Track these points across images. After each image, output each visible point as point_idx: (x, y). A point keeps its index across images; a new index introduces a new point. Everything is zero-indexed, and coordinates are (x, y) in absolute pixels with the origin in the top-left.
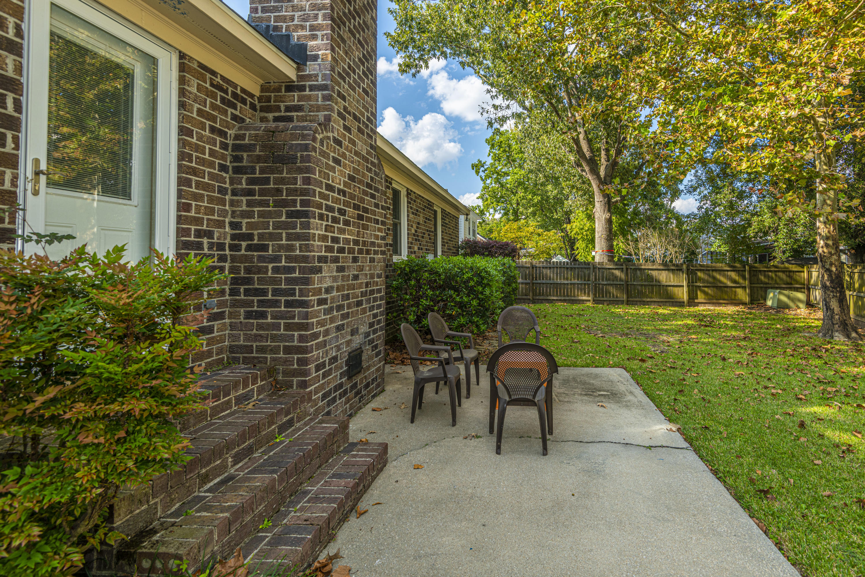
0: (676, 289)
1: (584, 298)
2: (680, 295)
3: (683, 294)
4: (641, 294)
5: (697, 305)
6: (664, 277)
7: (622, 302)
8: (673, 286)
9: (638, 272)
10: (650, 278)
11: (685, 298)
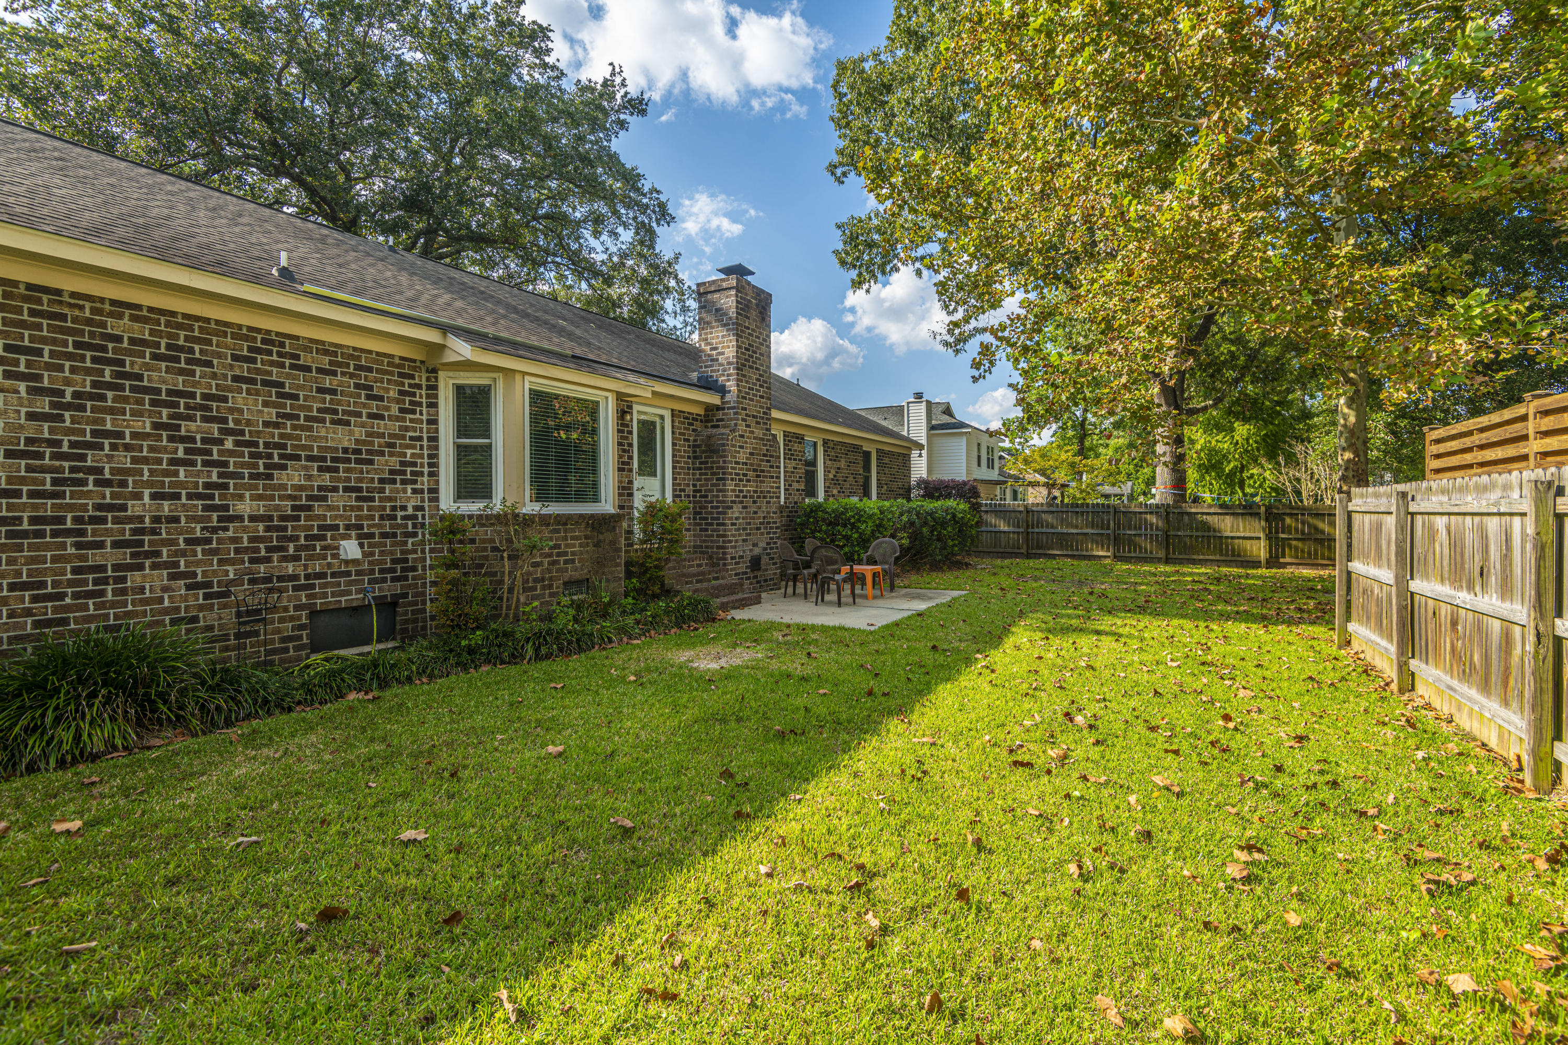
0: (1248, 544)
1: (1101, 553)
2: (1255, 552)
3: (1260, 550)
4: (1191, 549)
5: (1284, 566)
6: (1227, 526)
7: (1159, 560)
8: (1244, 538)
9: (1186, 518)
10: (1206, 527)
11: (1263, 555)
